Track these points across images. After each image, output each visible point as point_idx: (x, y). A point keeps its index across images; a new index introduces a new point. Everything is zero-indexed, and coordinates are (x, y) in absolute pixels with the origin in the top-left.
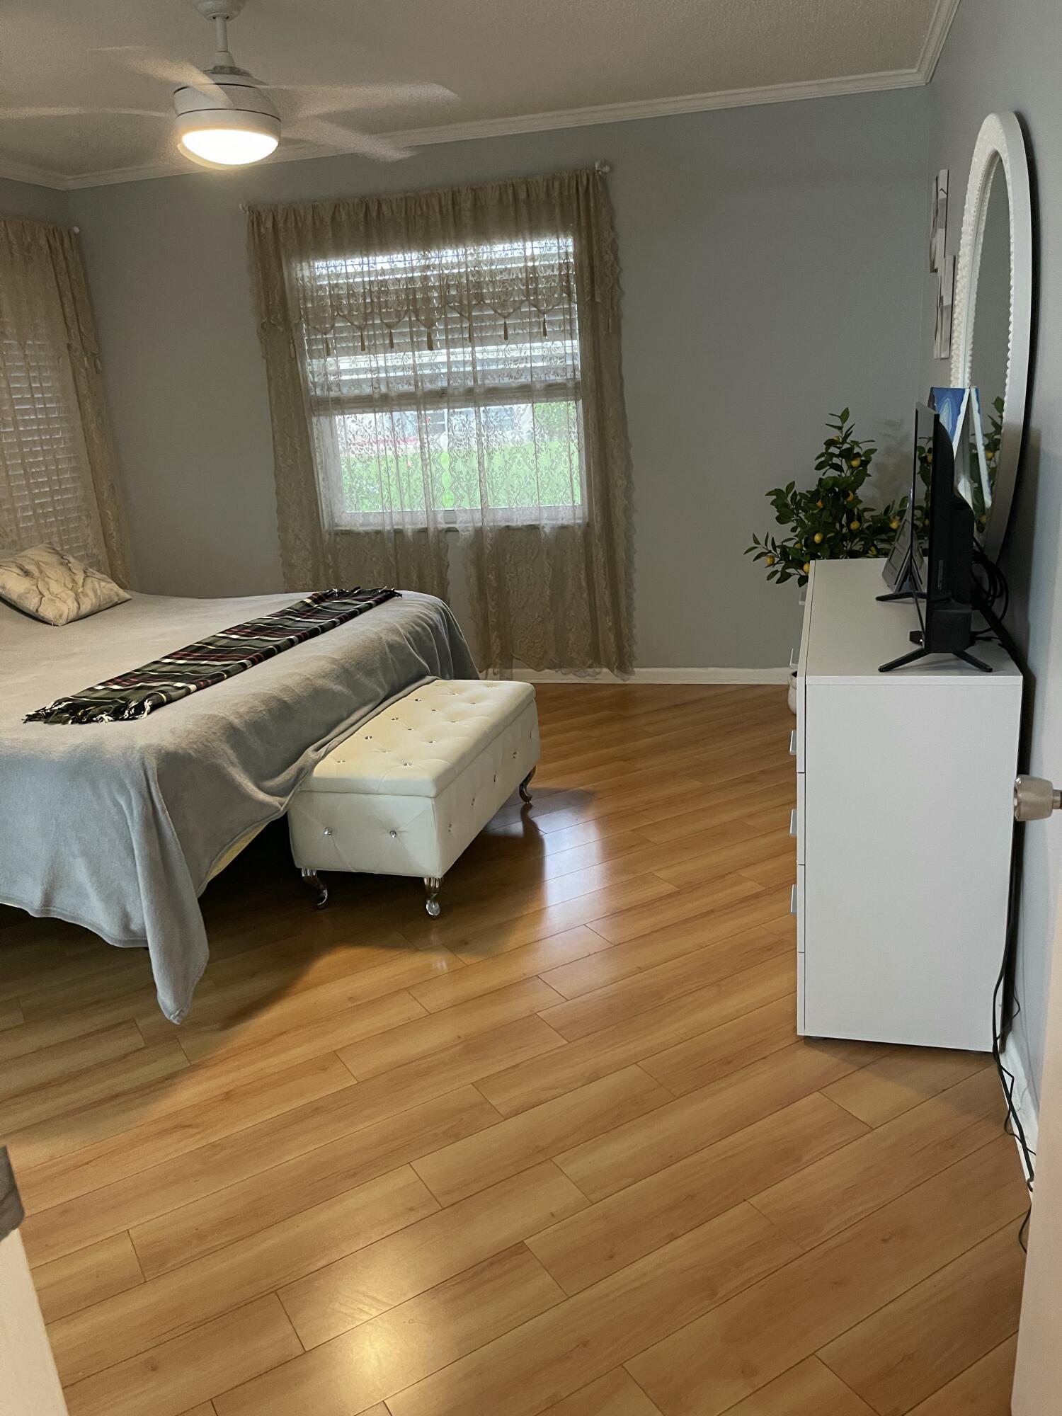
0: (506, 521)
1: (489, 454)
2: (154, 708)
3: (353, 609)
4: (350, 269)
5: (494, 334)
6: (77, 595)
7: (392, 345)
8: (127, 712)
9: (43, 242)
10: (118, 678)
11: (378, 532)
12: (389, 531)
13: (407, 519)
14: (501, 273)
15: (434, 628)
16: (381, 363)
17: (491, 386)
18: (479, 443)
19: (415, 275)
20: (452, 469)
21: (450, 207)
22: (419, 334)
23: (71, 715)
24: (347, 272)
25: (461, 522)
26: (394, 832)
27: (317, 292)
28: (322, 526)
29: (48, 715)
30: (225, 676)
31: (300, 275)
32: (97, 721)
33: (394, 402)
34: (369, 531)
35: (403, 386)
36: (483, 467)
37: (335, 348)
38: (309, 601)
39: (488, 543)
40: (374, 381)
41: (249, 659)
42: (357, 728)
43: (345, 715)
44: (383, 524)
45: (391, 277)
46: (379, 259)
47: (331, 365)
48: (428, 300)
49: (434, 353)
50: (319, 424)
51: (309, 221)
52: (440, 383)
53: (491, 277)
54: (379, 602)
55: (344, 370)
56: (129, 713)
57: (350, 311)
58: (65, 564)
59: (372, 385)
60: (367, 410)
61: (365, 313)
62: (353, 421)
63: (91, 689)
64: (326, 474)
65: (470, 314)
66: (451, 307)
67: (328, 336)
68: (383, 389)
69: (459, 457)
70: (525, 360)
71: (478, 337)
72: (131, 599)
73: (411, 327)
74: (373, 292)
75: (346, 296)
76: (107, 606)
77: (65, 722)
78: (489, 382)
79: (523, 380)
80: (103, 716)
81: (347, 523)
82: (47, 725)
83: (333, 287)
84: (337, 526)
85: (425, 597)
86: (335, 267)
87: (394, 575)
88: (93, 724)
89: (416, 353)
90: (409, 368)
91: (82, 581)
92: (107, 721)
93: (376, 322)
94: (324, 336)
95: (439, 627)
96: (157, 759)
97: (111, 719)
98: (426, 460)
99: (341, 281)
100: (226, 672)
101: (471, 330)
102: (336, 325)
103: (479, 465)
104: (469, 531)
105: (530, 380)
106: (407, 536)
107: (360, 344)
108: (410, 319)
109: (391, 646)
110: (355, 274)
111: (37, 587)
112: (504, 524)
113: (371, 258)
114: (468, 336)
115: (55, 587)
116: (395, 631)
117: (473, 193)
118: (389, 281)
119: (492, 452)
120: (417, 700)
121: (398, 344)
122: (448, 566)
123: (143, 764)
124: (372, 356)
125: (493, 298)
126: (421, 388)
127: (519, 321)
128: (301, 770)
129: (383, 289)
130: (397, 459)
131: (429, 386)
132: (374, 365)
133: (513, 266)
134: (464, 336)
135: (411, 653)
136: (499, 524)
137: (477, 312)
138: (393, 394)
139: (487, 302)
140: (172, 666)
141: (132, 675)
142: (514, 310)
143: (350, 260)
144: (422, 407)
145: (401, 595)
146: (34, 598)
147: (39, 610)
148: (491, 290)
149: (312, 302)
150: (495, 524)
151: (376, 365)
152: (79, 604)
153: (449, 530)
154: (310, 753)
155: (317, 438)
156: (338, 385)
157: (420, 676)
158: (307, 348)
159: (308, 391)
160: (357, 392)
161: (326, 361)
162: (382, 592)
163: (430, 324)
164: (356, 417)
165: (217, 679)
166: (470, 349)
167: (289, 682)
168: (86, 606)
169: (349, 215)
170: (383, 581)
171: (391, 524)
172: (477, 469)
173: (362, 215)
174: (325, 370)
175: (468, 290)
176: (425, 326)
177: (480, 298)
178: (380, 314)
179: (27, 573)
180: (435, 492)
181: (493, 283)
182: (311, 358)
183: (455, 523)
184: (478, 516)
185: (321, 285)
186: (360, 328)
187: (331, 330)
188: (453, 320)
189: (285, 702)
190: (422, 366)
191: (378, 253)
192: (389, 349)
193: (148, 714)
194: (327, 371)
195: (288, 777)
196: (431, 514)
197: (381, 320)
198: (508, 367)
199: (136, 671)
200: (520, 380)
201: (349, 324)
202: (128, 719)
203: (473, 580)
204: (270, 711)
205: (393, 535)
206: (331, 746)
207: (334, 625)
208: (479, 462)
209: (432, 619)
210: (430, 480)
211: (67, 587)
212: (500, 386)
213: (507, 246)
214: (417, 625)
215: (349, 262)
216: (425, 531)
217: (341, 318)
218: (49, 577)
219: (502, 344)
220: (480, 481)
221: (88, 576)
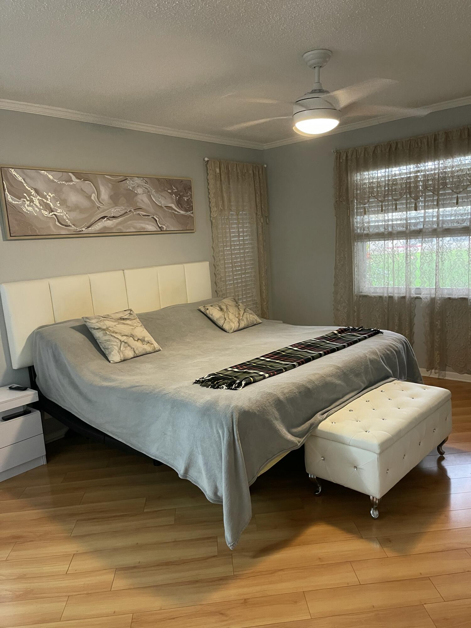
0: (449, 295)
1: (442, 261)
2: (246, 385)
3: (356, 339)
4: (379, 175)
5: (451, 202)
6: (239, 320)
7: (396, 209)
8: (234, 385)
9: (251, 172)
10: (238, 365)
11: (380, 297)
12: (386, 297)
13: (396, 291)
14: (458, 171)
15: (398, 352)
16: (390, 217)
17: (446, 227)
18: (437, 255)
19: (411, 175)
20: (421, 268)
21: (433, 142)
22: (410, 203)
23: (212, 383)
24: (377, 176)
25: (424, 294)
26: (355, 467)
27: (363, 186)
28: (354, 292)
29: (203, 381)
30: (284, 370)
31: (355, 179)
32: (220, 388)
33: (395, 236)
34: (376, 296)
35: (400, 228)
36: (438, 268)
37: (368, 211)
38: (336, 332)
39: (437, 306)
40: (386, 226)
41: (297, 363)
42: (346, 404)
43: (341, 397)
44: (383, 293)
45: (399, 177)
46: (394, 169)
47: (366, 219)
48: (417, 187)
49: (417, 212)
50: (358, 246)
51: (362, 155)
52: (419, 226)
53: (452, 174)
54: (370, 336)
55: (372, 221)
56: (235, 386)
57: (377, 194)
58: (237, 306)
59: (385, 228)
60: (381, 239)
61: (385, 194)
62: (374, 245)
63: (226, 370)
64: (358, 268)
65: (438, 193)
66: (428, 190)
67: (365, 206)
68: (390, 229)
69: (426, 262)
70: (467, 214)
71: (441, 204)
72: (262, 323)
73: (407, 200)
74: (389, 185)
75: (376, 187)
76: (251, 325)
77: (208, 387)
78: (445, 226)
79: (465, 224)
80: (224, 386)
81: (366, 292)
82: (201, 386)
83: (370, 183)
84: (362, 292)
85: (395, 335)
86: (372, 174)
87: (386, 318)
88: (219, 389)
89: (408, 212)
90: (404, 219)
91: (242, 314)
92: (224, 389)
93: (389, 198)
94: (364, 206)
95: (401, 351)
96: (239, 413)
97: (226, 388)
98: (408, 263)
99: (374, 180)
100: (285, 368)
101: (438, 201)
102: (370, 200)
103: (436, 267)
104: (427, 299)
105: (469, 224)
106: (395, 300)
107: (381, 209)
108: (407, 196)
109: (371, 361)
110: (382, 177)
111: (224, 316)
112: (447, 296)
113: (390, 169)
114: (436, 203)
115: (231, 316)
116: (375, 353)
117: (446, 134)
118: (398, 179)
119: (444, 260)
120: (382, 391)
121: (399, 208)
122: (415, 316)
123: (232, 416)
124: (386, 214)
125: (452, 184)
126: (409, 229)
127: (465, 195)
128: (312, 425)
129: (394, 183)
130: (393, 263)
131: (413, 228)
132: (386, 218)
133: (465, 168)
134: (434, 203)
135: (383, 366)
136: (445, 296)
137: (442, 191)
138: (394, 232)
139: (448, 186)
140: (263, 361)
141: (246, 364)
142: (463, 190)
143: (380, 171)
144: (409, 238)
145: (383, 333)
146: (222, 320)
147: (223, 326)
148: (451, 181)
149: (360, 190)
150: (442, 296)
151: (387, 218)
152: (239, 324)
153: (417, 298)
154: (318, 416)
155: (356, 252)
156: (368, 228)
157: (387, 377)
158: (355, 211)
159: (354, 230)
160: (377, 231)
161: (364, 217)
162: (373, 331)
163: (416, 198)
164: (375, 243)
165: (280, 371)
166: (437, 210)
167: (313, 378)
168: (242, 325)
169: (382, 151)
170: (380, 320)
171: (388, 293)
172: (435, 269)
173: (388, 150)
174: (363, 221)
175: (439, 181)
176: (414, 199)
177: (445, 184)
178: (392, 194)
179: (221, 309)
180: (411, 279)
181: (453, 177)
182: (357, 216)
183: (420, 294)
184: (433, 291)
185: (365, 183)
186: (382, 202)
187: (368, 203)
188: (429, 196)
189: (309, 389)
190: (410, 219)
191: (393, 167)
192: (395, 211)
193: (243, 388)
194: (364, 221)
195: (305, 428)
196: (408, 289)
197: (392, 197)
198: (457, 218)
199: (247, 362)
200: (463, 225)
201: (376, 200)
202: (233, 389)
203: (427, 324)
204: (300, 392)
205: (388, 298)
206: (330, 413)
207: (344, 347)
208: (436, 266)
209: (397, 347)
210: (409, 273)
211: (236, 317)
212: (451, 227)
213: (462, 158)
214: (388, 350)
215: (379, 171)
216: (404, 297)
217: (372, 197)
218: (230, 312)
219: (455, 207)
220: (436, 275)
221: (245, 312)
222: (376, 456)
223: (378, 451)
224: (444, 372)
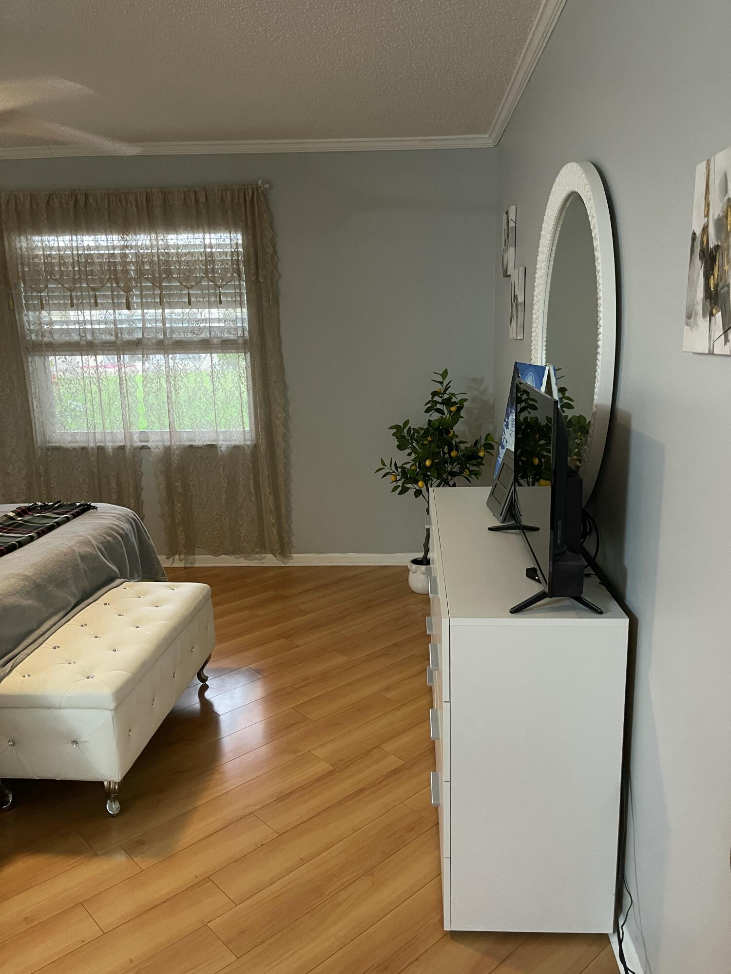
0: (190, 441)
1: (176, 391)
3: (51, 522)
4: (62, 244)
5: (180, 300)
7: (96, 304)
11: (83, 448)
12: (92, 448)
13: (108, 438)
14: (186, 255)
15: (125, 537)
16: (88, 318)
17: (177, 339)
18: (168, 382)
19: (116, 252)
20: (146, 401)
21: (144, 203)
22: (119, 296)
24: (58, 246)
25: (153, 441)
26: (75, 742)
27: (33, 259)
28: (35, 441)
31: (18, 246)
33: (99, 348)
34: (76, 447)
35: (105, 336)
36: (171, 400)
37: (48, 304)
38: (12, 514)
39: (175, 459)
40: (81, 331)
42: (47, 637)
43: (35, 627)
44: (88, 441)
45: (96, 252)
46: (86, 238)
47: (45, 317)
48: (126, 272)
49: (131, 312)
50: (34, 363)
51: (27, 206)
52: (136, 334)
53: (178, 258)
54: (75, 516)
55: (56, 321)
57: (61, 276)
59: (80, 334)
60: (75, 353)
61: (74, 278)
62: (63, 361)
64: (39, 402)
65: (161, 284)
66: (145, 278)
67: (42, 294)
68: (89, 337)
69: (152, 392)
70: (205, 321)
71: (167, 302)
73: (112, 292)
74: (81, 263)
75: (58, 264)
78: (176, 336)
79: (203, 336)
81: (57, 441)
83: (46, 257)
84: (49, 442)
85: (117, 509)
86: (49, 241)
87: (96, 482)
89: (117, 311)
90: (110, 322)
93: (83, 286)
94: (39, 294)
95: (129, 535)
98: (124, 393)
99: (54, 253)
101: (161, 296)
102: (49, 286)
103: (168, 399)
104: (159, 449)
105: (209, 336)
106: (108, 452)
107: (69, 302)
108: (112, 284)
109: (83, 557)
110: (66, 248)
112: (188, 443)
113: (79, 237)
114: (159, 300)
116: (87, 543)
117: (163, 194)
118: (94, 255)
119: (179, 389)
120: (106, 604)
121: (102, 304)
122: (142, 475)
124: (79, 311)
125: (179, 274)
126: (120, 338)
127: (200, 292)
129: (89, 261)
130: (100, 392)
131: (127, 337)
132: (81, 318)
133: (195, 250)
134: (156, 301)
135: (102, 561)
136: (184, 443)
137: (166, 283)
138: (97, 342)
139: (174, 276)
142: (196, 284)
143: (61, 237)
144: (121, 353)
145: (96, 508)
148: (177, 268)
149: (29, 267)
150: (181, 443)
151: (83, 319)
153: (143, 447)
155: (32, 374)
156: (51, 332)
157: (112, 580)
158: (24, 302)
159: (24, 336)
160: (67, 339)
161: (40, 313)
162: (80, 506)
163: (128, 290)
164: (66, 358)
166: (161, 311)
169: (61, 203)
170: (87, 487)
171: (95, 441)
172: (166, 402)
173: (72, 203)
174: (39, 320)
175: (159, 267)
176: (124, 291)
177: (169, 272)
178: (87, 279)
180: (131, 419)
181: (180, 262)
182: (28, 311)
183: (148, 441)
184: (167, 436)
185: (37, 255)
186: (70, 290)
187: (44, 290)
188: (148, 288)
190: (121, 321)
191: (85, 234)
192: (94, 307)
194: (42, 321)
196: (128, 434)
197: (87, 284)
198: (191, 326)
200: (201, 336)
201: (60, 286)
203: (162, 487)
205: (96, 450)
206: (18, 660)
207: (32, 539)
208: (168, 397)
209: (122, 529)
210: (127, 409)
212: (184, 339)
213: (191, 236)
214: (108, 536)
215: (60, 238)
216: (123, 448)
217: (53, 281)
219: (187, 308)
220: (169, 411)
222: (108, 715)
223: (112, 705)
224: (193, 556)
